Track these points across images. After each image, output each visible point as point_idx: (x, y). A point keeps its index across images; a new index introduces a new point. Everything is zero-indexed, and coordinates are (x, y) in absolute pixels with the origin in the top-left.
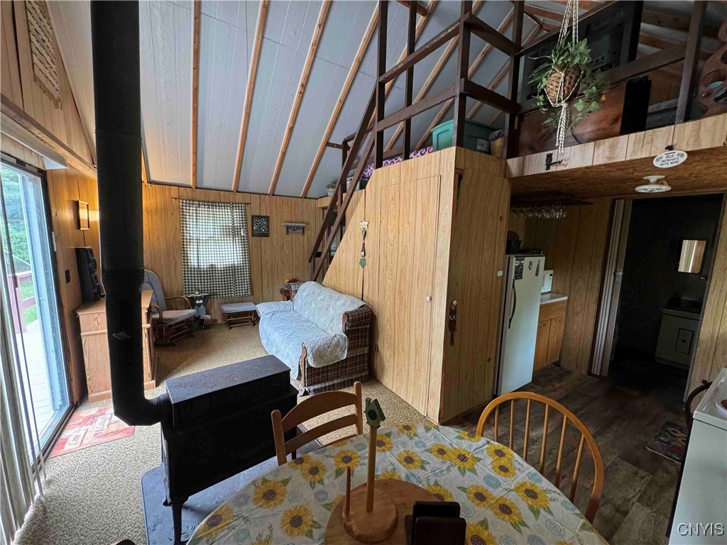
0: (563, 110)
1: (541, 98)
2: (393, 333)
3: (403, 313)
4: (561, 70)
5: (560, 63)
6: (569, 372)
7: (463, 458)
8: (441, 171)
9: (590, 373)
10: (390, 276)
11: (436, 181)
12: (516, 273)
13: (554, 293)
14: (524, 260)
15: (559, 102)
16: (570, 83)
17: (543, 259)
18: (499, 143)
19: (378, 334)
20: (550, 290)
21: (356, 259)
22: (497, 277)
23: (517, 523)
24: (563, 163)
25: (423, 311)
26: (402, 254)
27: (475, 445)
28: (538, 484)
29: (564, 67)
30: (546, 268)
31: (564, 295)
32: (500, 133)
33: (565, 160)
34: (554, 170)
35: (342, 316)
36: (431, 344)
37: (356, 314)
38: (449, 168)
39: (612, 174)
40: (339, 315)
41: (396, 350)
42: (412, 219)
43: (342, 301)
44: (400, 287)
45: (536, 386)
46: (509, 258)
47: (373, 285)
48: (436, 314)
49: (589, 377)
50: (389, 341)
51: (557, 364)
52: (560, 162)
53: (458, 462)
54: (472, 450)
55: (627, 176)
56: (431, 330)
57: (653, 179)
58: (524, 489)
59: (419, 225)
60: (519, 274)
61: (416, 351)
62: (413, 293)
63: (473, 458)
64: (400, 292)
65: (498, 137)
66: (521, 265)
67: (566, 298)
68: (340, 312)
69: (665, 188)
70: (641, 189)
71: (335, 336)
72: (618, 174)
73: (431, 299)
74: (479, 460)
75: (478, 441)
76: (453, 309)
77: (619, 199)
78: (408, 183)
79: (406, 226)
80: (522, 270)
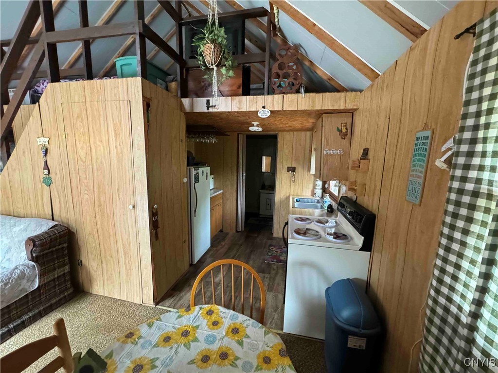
0: (215, 71)
1: (201, 58)
2: (98, 244)
3: (106, 224)
4: (212, 43)
5: (210, 38)
6: (227, 234)
7: (185, 334)
8: (130, 96)
9: (237, 231)
10: (86, 192)
11: (126, 105)
12: (195, 179)
13: (216, 189)
14: (198, 170)
15: (212, 65)
16: (217, 54)
17: (209, 168)
18: (173, 85)
19: (79, 249)
20: (213, 188)
21: (37, 178)
22: (184, 183)
23: (233, 360)
24: (216, 107)
25: (127, 219)
26: (97, 170)
27: (192, 316)
28: (237, 321)
29: (213, 41)
30: (211, 175)
31: (221, 190)
32: (174, 78)
33: (217, 106)
34: (212, 111)
35: (24, 242)
36: (138, 244)
37: (46, 236)
38: (137, 95)
39: (240, 118)
40: (20, 242)
41: (103, 259)
42: (104, 138)
43: (22, 227)
44: (99, 201)
45: (213, 248)
46: (190, 169)
47: (66, 202)
48: (141, 219)
49: (237, 233)
50: (94, 252)
51: (221, 231)
52: (215, 106)
53: (184, 340)
54: (191, 322)
55: (245, 121)
56: (137, 233)
57: (255, 123)
58: (231, 330)
59: (113, 144)
60: (197, 180)
61: (125, 254)
62: (115, 205)
63: (193, 327)
64: (100, 206)
65: (172, 81)
66: (198, 173)
67: (222, 191)
68: (20, 239)
69: (260, 129)
70: (251, 129)
71: (16, 268)
72: (242, 119)
73: (134, 207)
74: (197, 327)
75: (194, 311)
76: (154, 211)
77: (240, 134)
78: (95, 103)
79: (98, 143)
80: (198, 176)
